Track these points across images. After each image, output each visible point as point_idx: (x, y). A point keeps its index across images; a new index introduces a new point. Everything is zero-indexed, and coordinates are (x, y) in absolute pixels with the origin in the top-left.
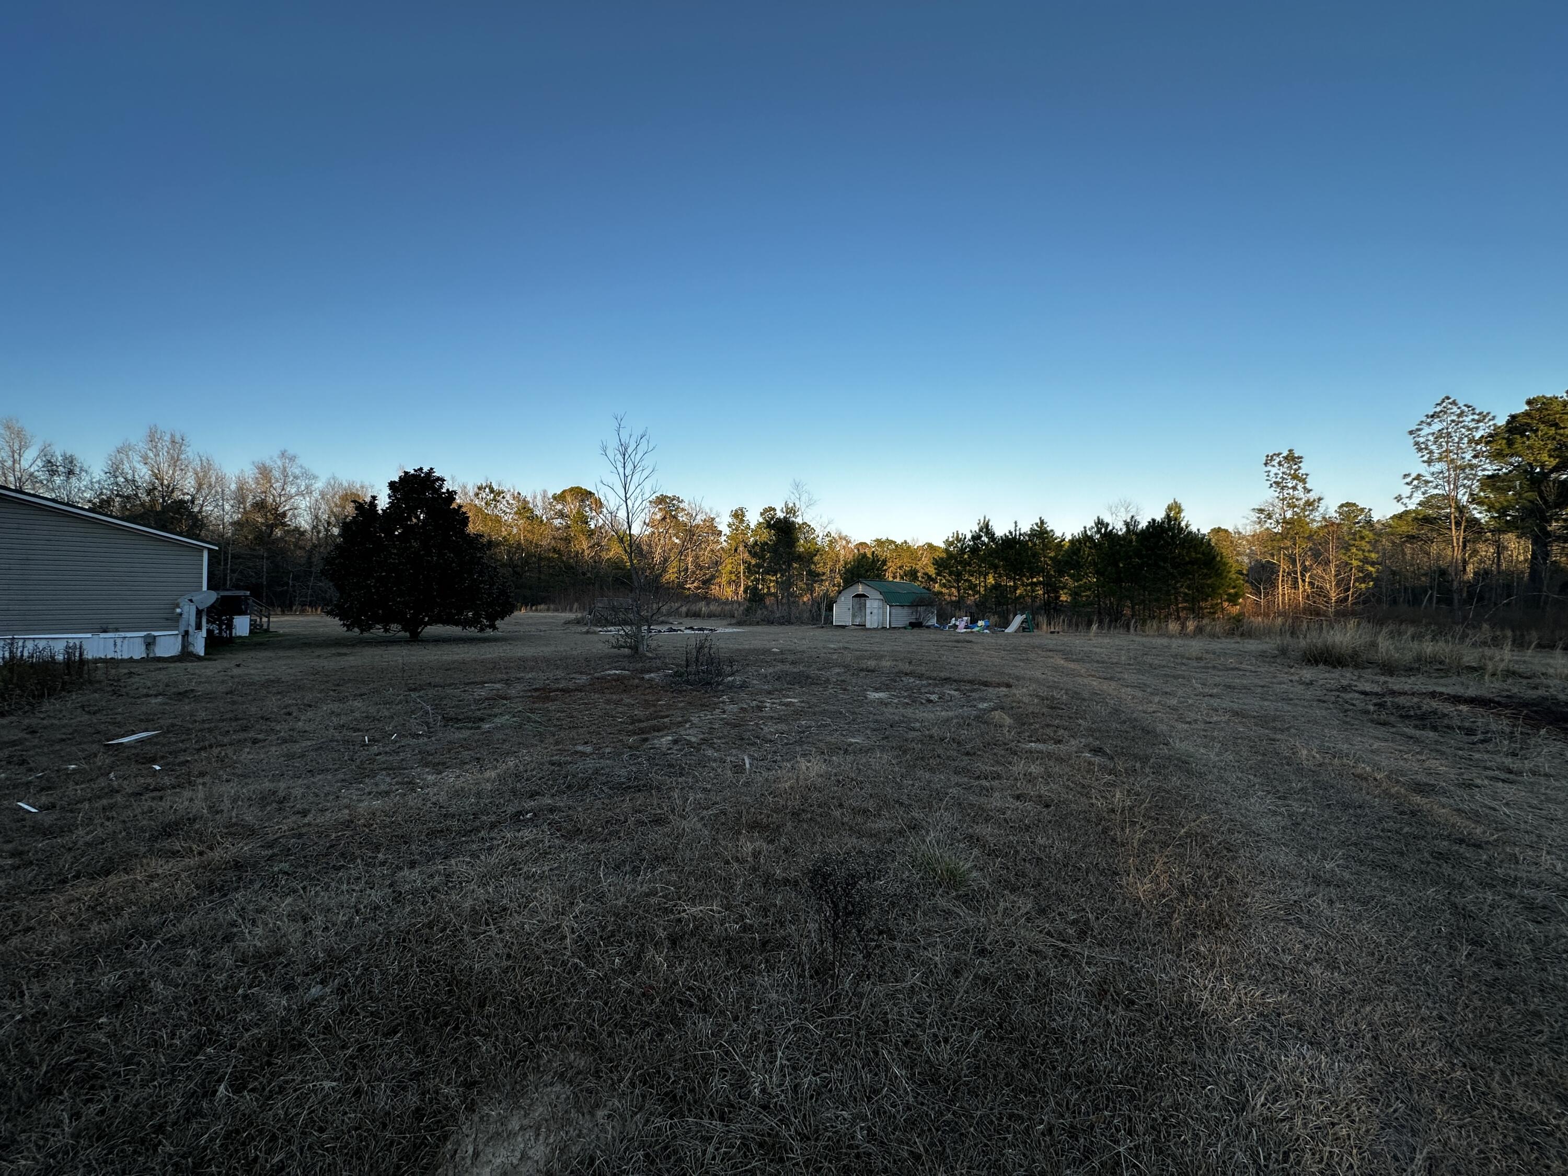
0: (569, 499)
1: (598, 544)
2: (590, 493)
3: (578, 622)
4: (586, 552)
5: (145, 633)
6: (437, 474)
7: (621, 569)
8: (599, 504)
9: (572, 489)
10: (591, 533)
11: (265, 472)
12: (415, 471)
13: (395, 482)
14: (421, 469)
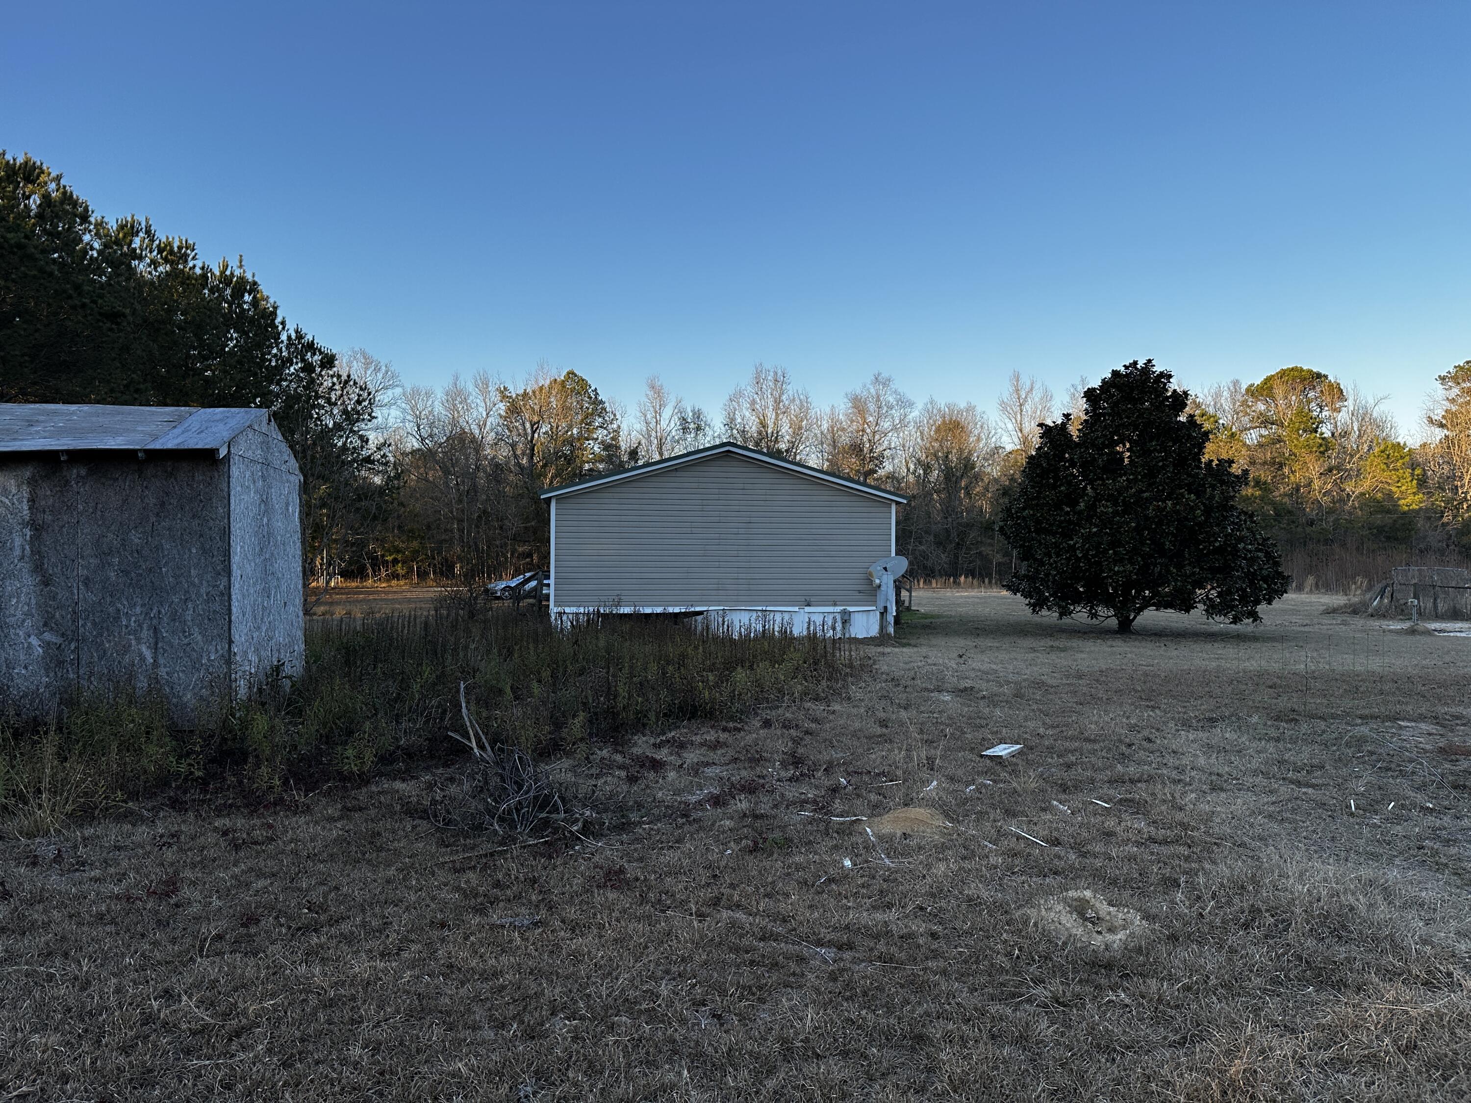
0: (1279, 392)
1: (1339, 468)
2: (1319, 375)
3: (1355, 611)
4: (1317, 484)
5: (842, 608)
6: (1158, 369)
7: (1389, 512)
8: (1337, 393)
9: (1283, 373)
10: (1324, 447)
11: (859, 406)
12: (1126, 367)
13: (1094, 389)
14: (1135, 363)
